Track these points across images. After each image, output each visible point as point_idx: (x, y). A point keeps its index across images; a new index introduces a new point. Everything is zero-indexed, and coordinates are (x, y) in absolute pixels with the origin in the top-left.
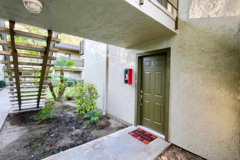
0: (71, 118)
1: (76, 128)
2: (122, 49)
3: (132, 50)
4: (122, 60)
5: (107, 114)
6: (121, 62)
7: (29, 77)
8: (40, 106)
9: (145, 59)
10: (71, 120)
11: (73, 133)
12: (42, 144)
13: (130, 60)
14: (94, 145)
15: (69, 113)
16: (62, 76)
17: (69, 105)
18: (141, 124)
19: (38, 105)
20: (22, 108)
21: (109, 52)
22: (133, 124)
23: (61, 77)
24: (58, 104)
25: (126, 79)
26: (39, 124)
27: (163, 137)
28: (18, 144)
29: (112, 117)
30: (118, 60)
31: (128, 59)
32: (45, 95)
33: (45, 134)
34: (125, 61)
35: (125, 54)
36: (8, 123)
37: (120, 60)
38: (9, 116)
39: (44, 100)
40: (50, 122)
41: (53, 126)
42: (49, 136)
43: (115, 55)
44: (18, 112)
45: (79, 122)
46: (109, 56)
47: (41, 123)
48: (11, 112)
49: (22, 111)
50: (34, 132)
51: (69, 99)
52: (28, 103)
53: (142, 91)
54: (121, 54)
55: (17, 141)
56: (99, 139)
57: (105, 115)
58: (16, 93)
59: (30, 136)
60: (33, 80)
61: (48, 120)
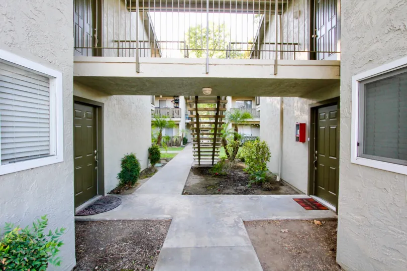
0: (241, 177)
1: (242, 185)
2: (296, 99)
3: (304, 100)
4: (295, 111)
5: (281, 180)
6: (295, 114)
7: (206, 134)
8: (214, 163)
9: (320, 110)
10: (240, 179)
11: (238, 188)
12: (213, 189)
13: (303, 112)
14: (252, 197)
15: (240, 173)
16: (236, 132)
17: (242, 166)
18: (316, 195)
19: (213, 162)
20: (201, 163)
21: (284, 102)
22: (306, 193)
23: (235, 134)
24: (231, 164)
25: (297, 136)
26: (213, 177)
27: (334, 208)
28: (199, 185)
29: (287, 184)
30: (292, 113)
31: (302, 110)
32: (219, 152)
33: (216, 184)
34: (299, 113)
35: (299, 105)
36: (192, 173)
37: (294, 112)
38: (192, 168)
39: (218, 157)
40: (222, 177)
41: (223, 180)
42: (219, 185)
43: (290, 106)
44: (198, 166)
45: (246, 181)
46: (284, 107)
47: (214, 177)
48: (193, 166)
49: (201, 166)
50: (209, 181)
51: (243, 160)
52: (205, 159)
53: (316, 152)
54: (295, 105)
55: (198, 183)
56: (259, 195)
57: (279, 182)
58: (197, 148)
59: (206, 183)
60: (210, 136)
61: (220, 176)
